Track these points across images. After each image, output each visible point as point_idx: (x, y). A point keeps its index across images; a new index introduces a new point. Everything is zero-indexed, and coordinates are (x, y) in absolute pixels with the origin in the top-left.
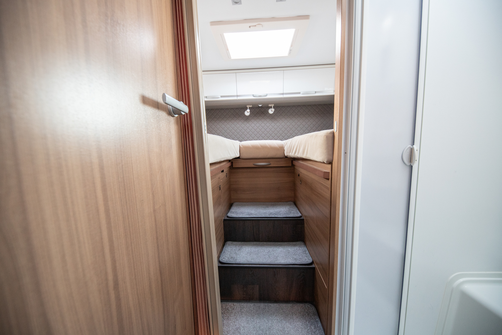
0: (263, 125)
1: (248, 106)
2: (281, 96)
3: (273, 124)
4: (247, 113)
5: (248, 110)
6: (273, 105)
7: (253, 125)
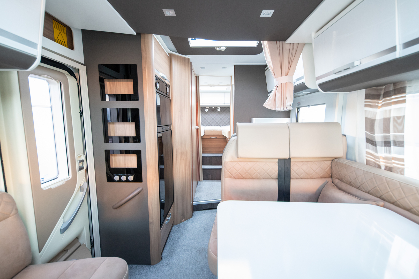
0: (214, 116)
1: (207, 108)
2: (224, 104)
3: (220, 116)
4: (206, 110)
5: (207, 110)
6: (220, 108)
7: (209, 116)
